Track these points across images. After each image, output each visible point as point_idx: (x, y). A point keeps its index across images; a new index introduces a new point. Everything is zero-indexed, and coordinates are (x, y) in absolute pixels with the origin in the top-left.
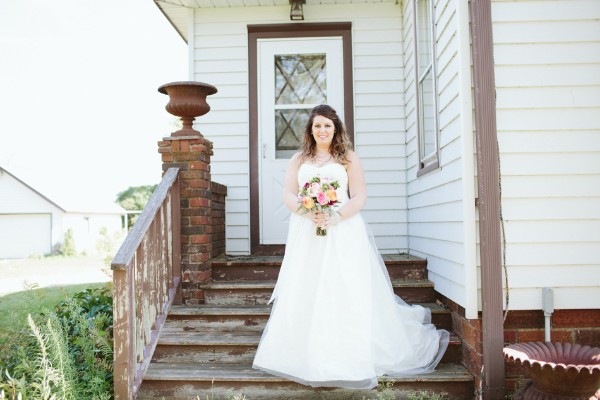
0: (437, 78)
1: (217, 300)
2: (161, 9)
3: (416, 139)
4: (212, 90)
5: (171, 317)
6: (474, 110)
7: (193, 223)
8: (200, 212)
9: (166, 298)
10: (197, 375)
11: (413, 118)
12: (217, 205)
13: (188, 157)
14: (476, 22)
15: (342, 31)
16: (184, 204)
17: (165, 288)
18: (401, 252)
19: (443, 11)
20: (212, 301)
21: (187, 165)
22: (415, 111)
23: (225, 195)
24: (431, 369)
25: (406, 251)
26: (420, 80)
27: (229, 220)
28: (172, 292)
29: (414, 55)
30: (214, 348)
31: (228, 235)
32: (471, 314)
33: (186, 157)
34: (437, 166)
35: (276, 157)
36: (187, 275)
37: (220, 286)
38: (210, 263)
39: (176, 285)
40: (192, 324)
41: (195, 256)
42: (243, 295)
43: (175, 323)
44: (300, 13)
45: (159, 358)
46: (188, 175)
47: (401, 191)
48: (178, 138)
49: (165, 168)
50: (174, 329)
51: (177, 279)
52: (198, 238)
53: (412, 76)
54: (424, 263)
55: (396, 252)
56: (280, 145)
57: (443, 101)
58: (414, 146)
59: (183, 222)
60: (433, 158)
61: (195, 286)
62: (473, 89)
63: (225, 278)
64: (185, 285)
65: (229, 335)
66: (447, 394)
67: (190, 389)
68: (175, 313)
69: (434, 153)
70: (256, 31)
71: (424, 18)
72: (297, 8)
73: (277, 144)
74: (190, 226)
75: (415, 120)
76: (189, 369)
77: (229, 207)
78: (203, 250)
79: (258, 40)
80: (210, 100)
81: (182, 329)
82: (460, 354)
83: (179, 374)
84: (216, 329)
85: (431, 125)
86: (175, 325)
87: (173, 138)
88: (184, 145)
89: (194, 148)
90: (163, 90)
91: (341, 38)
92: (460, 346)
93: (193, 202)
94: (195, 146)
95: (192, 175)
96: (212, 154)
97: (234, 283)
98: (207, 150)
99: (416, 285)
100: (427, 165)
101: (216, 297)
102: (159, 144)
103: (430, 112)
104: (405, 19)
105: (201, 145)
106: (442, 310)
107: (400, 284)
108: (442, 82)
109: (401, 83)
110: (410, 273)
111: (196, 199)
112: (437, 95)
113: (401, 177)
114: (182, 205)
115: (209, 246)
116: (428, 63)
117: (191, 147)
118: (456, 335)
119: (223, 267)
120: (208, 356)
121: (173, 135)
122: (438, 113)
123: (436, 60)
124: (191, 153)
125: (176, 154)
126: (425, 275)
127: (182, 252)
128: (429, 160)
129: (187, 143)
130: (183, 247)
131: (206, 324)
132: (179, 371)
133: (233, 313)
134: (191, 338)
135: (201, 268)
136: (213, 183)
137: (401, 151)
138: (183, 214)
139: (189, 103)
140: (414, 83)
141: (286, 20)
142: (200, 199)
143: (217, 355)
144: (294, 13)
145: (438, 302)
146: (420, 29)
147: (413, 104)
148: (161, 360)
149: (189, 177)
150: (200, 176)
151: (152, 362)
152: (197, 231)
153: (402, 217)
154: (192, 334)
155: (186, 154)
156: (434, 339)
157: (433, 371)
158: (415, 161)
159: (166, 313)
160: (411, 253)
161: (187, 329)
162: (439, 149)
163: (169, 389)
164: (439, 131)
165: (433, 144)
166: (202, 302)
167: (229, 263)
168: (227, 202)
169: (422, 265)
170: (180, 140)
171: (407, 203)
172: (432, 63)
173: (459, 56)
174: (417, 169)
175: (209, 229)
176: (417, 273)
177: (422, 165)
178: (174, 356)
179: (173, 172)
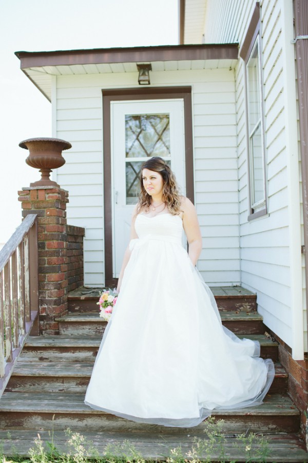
0: (265, 132)
1: (70, 331)
2: (28, 76)
3: (247, 187)
4: (67, 146)
5: (27, 348)
6: (300, 162)
7: (49, 263)
8: (56, 253)
9: (23, 331)
10: (45, 406)
11: (245, 169)
12: (74, 246)
13: (45, 205)
14: (302, 79)
15: (183, 94)
16: (41, 246)
17: (21, 322)
18: (235, 284)
19: (271, 72)
20: (66, 333)
21: (44, 211)
22: (247, 163)
23: (83, 236)
24: (258, 401)
25: (238, 284)
26: (250, 135)
27: (87, 257)
28: (29, 326)
29: (245, 114)
30: (63, 379)
31: (86, 270)
32: (298, 355)
33: (42, 205)
34: (266, 212)
35: (127, 203)
36: (44, 309)
37: (73, 319)
38: (65, 297)
39: (33, 318)
40: (46, 354)
41: (51, 293)
42: (94, 327)
43: (31, 354)
44: (146, 78)
45: (14, 388)
46: (45, 220)
47: (235, 232)
48: (36, 188)
49: (25, 214)
50: (31, 359)
51: (34, 314)
52: (54, 276)
53: (244, 132)
54: (255, 298)
55: (230, 285)
56: (130, 193)
57: (271, 155)
58: (245, 194)
59: (40, 262)
60: (262, 205)
61: (51, 319)
62: (300, 142)
63: (79, 311)
64: (42, 318)
65: (78, 366)
66: (274, 426)
67: (38, 420)
68: (31, 345)
69: (263, 201)
70: (110, 95)
71: (254, 82)
72: (144, 74)
73: (128, 191)
74: (46, 265)
75: (247, 170)
76: (40, 399)
77: (87, 246)
78: (59, 287)
79: (112, 102)
80: (65, 154)
81: (37, 359)
82: (287, 386)
83: (29, 405)
84: (67, 359)
85: (259, 175)
86: (31, 356)
87: (32, 188)
88: (41, 194)
89: (49, 197)
90: (23, 145)
91: (182, 99)
92: (287, 378)
93: (49, 245)
94: (51, 195)
95: (49, 220)
96: (68, 201)
97: (85, 316)
98: (63, 198)
99: (247, 318)
100: (257, 211)
101: (69, 329)
102: (19, 193)
103: (259, 164)
104: (238, 82)
105: (56, 194)
106: (270, 343)
107: (232, 317)
108: (270, 137)
109: (235, 138)
110: (242, 306)
111: (51, 242)
112: (266, 149)
113: (235, 220)
114: (39, 247)
115: (65, 283)
116: (258, 120)
117: (47, 196)
118: (282, 367)
119: (77, 300)
120: (58, 386)
121: (32, 185)
122: (266, 165)
123: (264, 116)
124: (48, 202)
125: (34, 202)
126: (255, 308)
127: (39, 289)
128: (258, 207)
129: (43, 192)
130: (40, 285)
131: (58, 354)
132: (29, 401)
133: (82, 345)
134: (43, 369)
135: (57, 303)
136: (70, 227)
137: (234, 198)
138: (40, 255)
139: (46, 157)
140: (246, 138)
141: (134, 84)
142: (55, 241)
143: (66, 385)
144: (142, 78)
145: (267, 334)
146: (250, 91)
147: (244, 157)
148: (17, 389)
149: (46, 222)
150: (55, 221)
151: (6, 391)
152: (53, 270)
153: (235, 254)
154: (45, 364)
155: (43, 202)
156: (262, 372)
157: (261, 402)
158: (246, 207)
159: (22, 346)
160: (243, 286)
161: (41, 359)
162: (267, 198)
163: (19, 420)
164: (267, 181)
165: (262, 191)
166: (58, 333)
167: (83, 297)
168: (85, 242)
169: (252, 299)
170: (37, 190)
171: (240, 242)
172: (261, 119)
173: (286, 111)
174: (248, 213)
175: (65, 267)
176: (247, 306)
177: (253, 211)
178: (28, 386)
179: (31, 218)
